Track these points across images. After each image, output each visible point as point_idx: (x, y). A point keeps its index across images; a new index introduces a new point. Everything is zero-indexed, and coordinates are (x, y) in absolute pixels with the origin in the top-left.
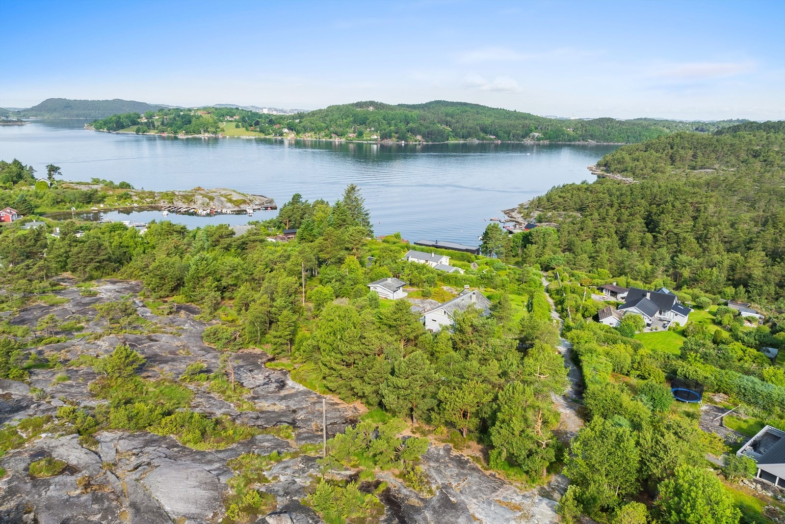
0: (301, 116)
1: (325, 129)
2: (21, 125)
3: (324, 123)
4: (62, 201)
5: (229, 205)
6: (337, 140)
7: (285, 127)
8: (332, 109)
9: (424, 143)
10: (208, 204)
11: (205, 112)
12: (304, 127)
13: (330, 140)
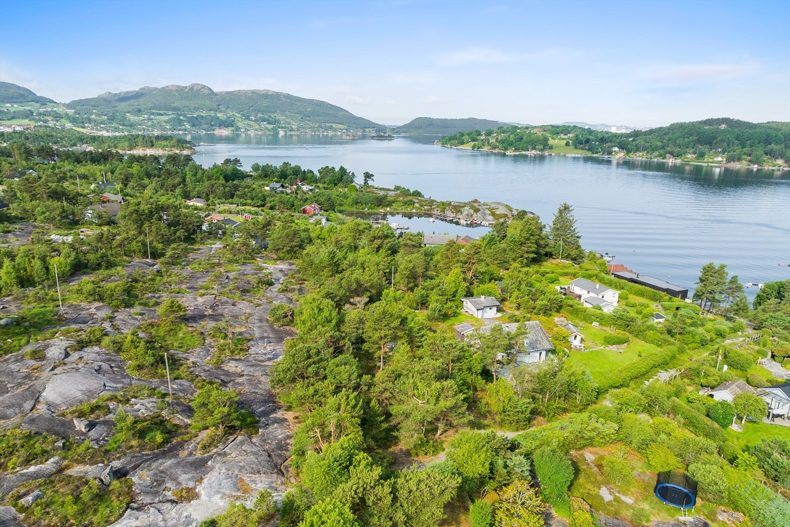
0: (636, 134)
1: (661, 149)
2: (390, 140)
3: (661, 142)
4: (360, 202)
5: (490, 218)
6: (670, 161)
7: (615, 146)
8: (673, 128)
9: (785, 169)
10: (472, 215)
11: (541, 130)
12: (636, 146)
13: (664, 161)
